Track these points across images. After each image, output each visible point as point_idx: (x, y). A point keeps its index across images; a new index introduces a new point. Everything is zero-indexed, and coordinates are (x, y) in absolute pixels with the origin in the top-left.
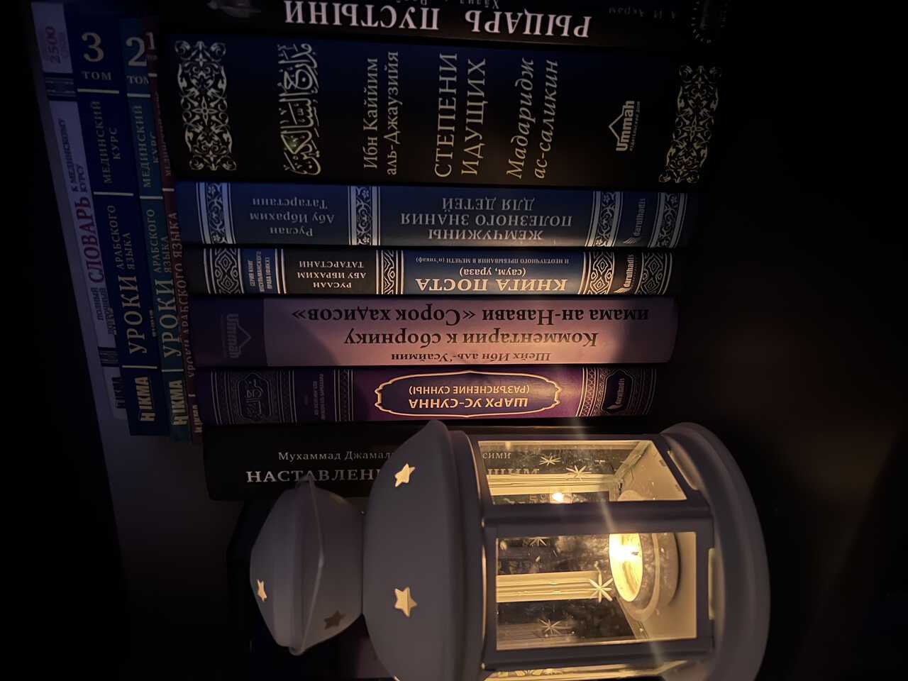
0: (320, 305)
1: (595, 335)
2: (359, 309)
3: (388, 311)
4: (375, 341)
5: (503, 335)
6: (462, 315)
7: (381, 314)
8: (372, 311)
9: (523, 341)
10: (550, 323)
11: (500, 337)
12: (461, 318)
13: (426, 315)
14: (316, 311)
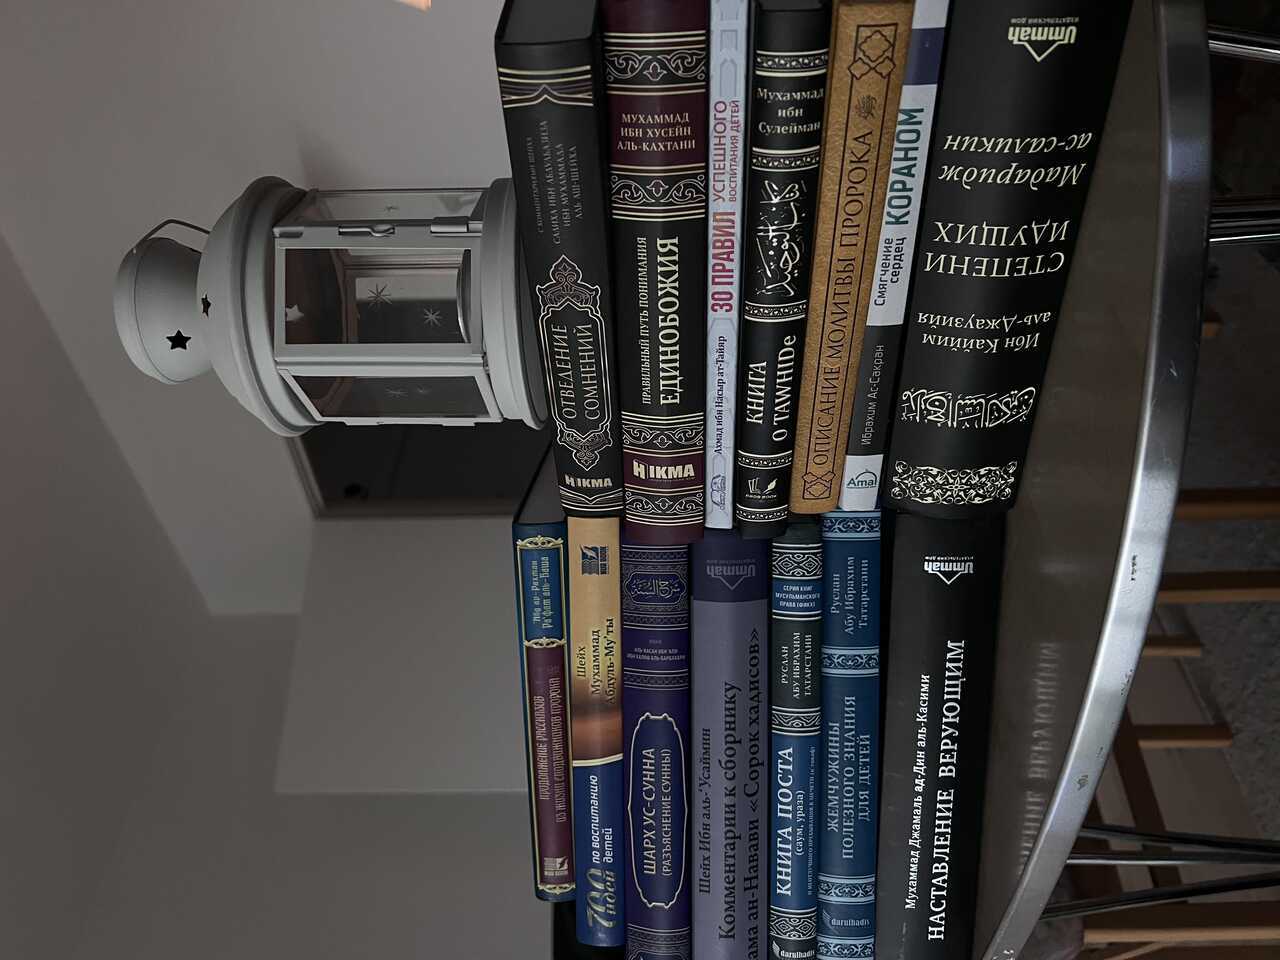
0: (763, 655)
1: (733, 936)
2: (759, 693)
3: (758, 723)
4: (727, 713)
5: (734, 844)
6: (754, 798)
7: (754, 716)
8: (757, 707)
9: (726, 865)
10: (746, 889)
11: (732, 841)
12: (751, 799)
13: (754, 762)
14: (758, 651)
